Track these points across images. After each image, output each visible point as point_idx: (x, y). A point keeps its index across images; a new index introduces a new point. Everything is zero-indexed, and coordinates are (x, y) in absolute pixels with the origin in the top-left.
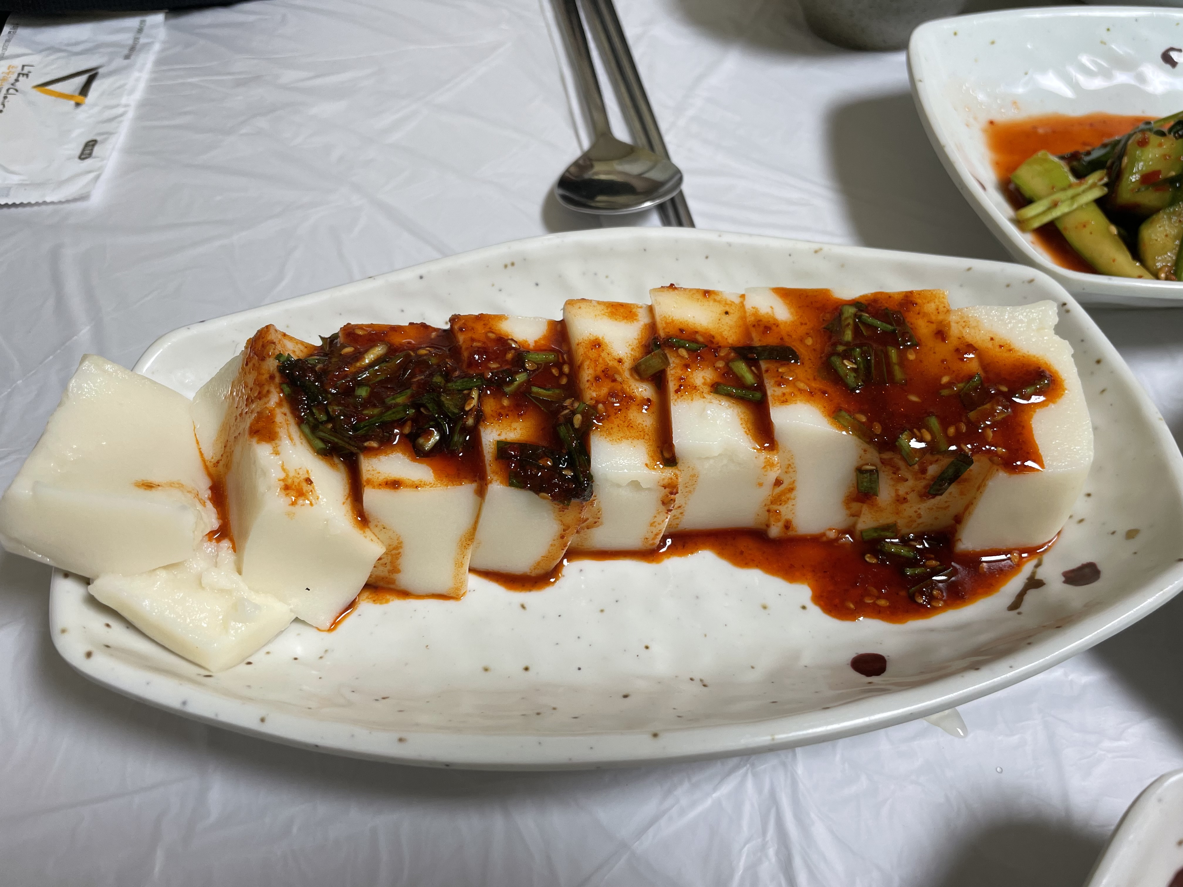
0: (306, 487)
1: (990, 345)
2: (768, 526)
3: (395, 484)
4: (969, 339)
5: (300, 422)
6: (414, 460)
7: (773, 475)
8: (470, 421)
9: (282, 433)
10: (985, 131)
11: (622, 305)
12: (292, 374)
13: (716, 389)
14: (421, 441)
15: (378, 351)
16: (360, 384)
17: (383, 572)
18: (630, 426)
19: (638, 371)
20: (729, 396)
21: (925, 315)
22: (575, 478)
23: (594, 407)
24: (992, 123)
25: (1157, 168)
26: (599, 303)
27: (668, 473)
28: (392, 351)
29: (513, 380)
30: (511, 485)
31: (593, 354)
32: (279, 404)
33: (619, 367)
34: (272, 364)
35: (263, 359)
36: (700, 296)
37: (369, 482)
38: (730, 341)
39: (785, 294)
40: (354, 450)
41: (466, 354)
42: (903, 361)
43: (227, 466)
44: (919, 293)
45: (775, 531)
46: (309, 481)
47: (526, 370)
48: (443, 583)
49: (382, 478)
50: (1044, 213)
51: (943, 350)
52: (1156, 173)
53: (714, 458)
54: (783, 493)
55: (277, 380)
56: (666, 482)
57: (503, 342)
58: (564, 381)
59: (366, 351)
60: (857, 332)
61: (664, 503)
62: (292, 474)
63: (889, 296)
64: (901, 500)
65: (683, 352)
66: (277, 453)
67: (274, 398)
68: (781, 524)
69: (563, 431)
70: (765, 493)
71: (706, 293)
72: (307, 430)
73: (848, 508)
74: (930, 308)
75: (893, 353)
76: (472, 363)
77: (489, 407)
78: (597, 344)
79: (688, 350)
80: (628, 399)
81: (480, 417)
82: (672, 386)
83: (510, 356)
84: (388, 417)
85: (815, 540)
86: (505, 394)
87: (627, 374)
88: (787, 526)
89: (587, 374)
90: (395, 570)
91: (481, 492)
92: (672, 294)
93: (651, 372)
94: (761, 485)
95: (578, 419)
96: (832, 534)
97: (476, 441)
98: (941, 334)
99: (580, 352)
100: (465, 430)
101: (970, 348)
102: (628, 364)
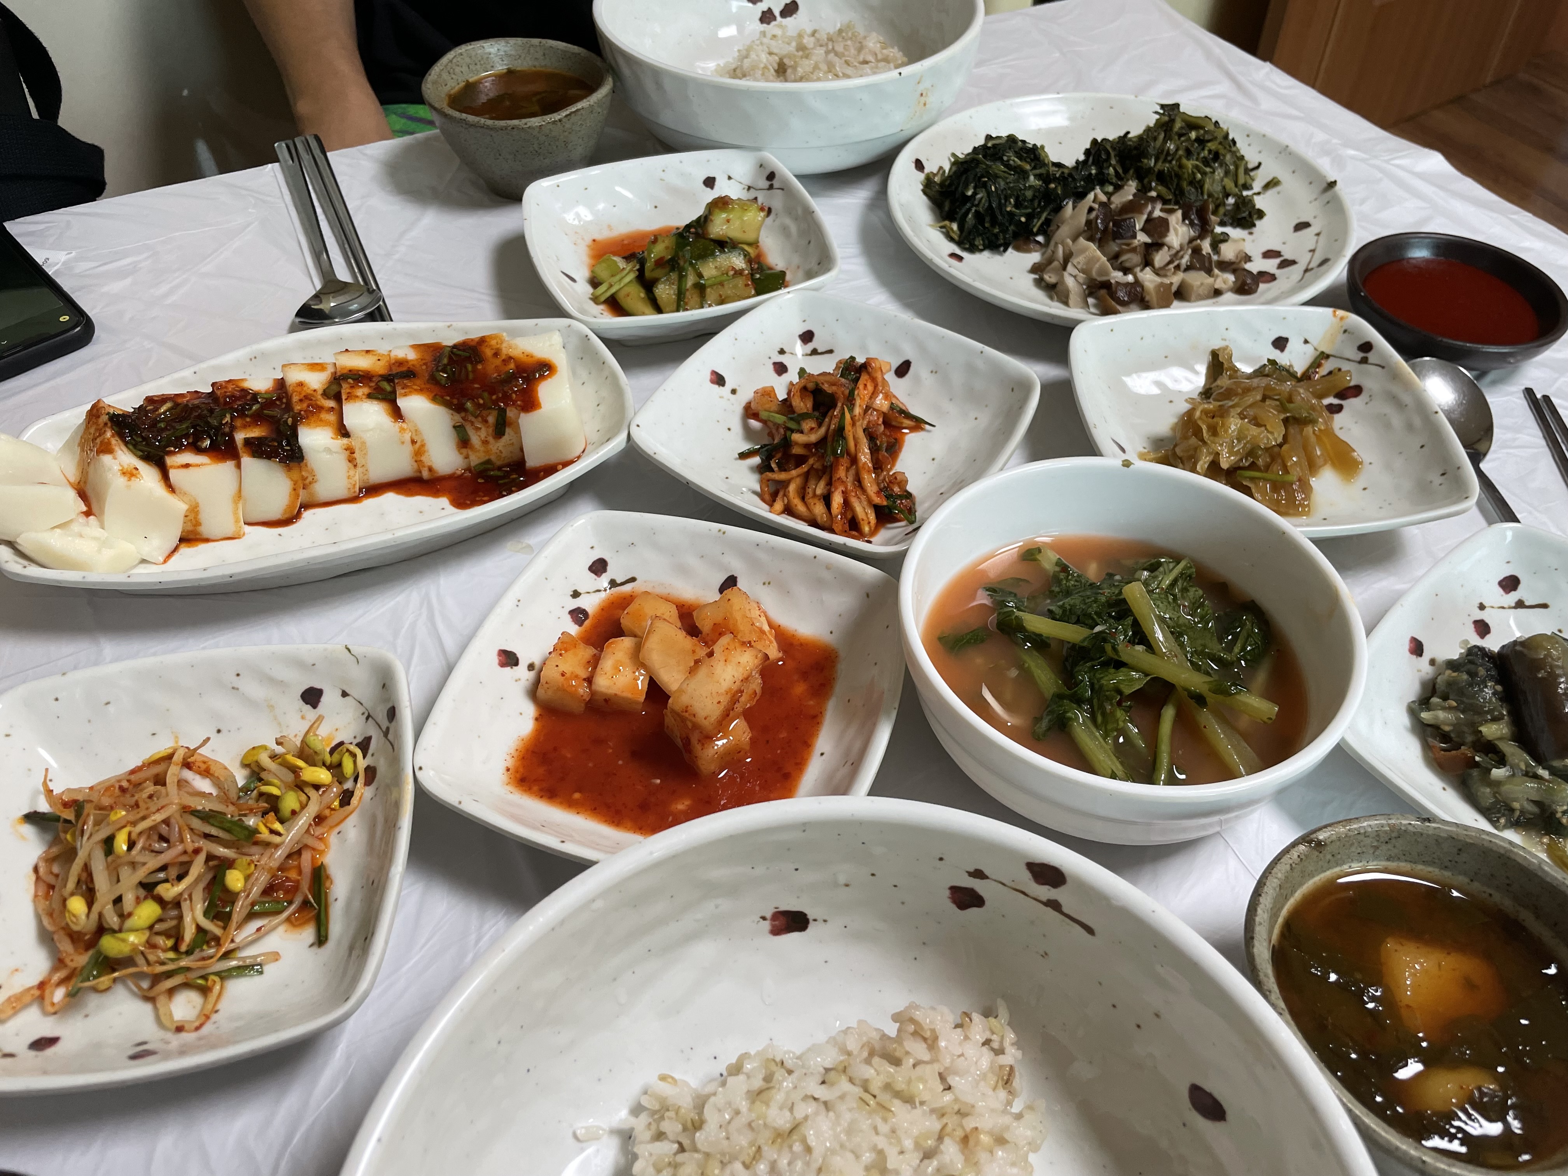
0: (135, 472)
1: (522, 356)
2: (420, 472)
3: (187, 466)
4: (511, 355)
5: (126, 444)
6: (197, 454)
7: (407, 437)
8: (227, 430)
9: (117, 448)
10: (588, 246)
11: (317, 364)
12: (118, 420)
13: (370, 396)
14: (199, 443)
15: (168, 405)
16: (160, 422)
17: (190, 527)
18: (321, 420)
19: (326, 394)
20: (377, 399)
21: (490, 346)
22: (291, 450)
23: (300, 413)
24: (594, 240)
25: (662, 255)
26: (303, 364)
27: (345, 441)
28: (176, 405)
29: (251, 409)
30: (254, 457)
31: (299, 389)
32: (113, 436)
33: (314, 394)
34: (105, 418)
35: (99, 417)
36: (364, 353)
37: (171, 467)
38: (380, 373)
39: (415, 347)
40: (162, 454)
41: (222, 400)
42: (475, 371)
43: (85, 482)
44: (488, 336)
45: (425, 474)
46: (136, 469)
47: (258, 402)
48: (230, 530)
49: (179, 464)
50: (606, 291)
51: (498, 362)
52: (662, 259)
53: (371, 430)
54: (419, 448)
55: (109, 425)
56: (345, 447)
57: (245, 391)
58: (284, 406)
59: (162, 406)
60: (450, 358)
61: (350, 461)
62: (126, 467)
63: (472, 340)
64: (485, 442)
65: (350, 381)
66: (115, 458)
67: (109, 434)
68: (426, 469)
69: (282, 428)
70: (408, 449)
71: (368, 352)
72: (131, 447)
73: (461, 454)
74: (493, 342)
75: (469, 367)
76: (226, 403)
77: (238, 423)
78: (301, 384)
79: (353, 379)
80: (320, 408)
81: (233, 428)
82: (344, 397)
83: (249, 397)
84: (178, 434)
85: (451, 477)
86: (247, 416)
87: (319, 397)
88: (430, 469)
89: (295, 398)
90: (198, 524)
91: (239, 466)
92: (347, 354)
93: (332, 393)
94: (403, 443)
95: (290, 421)
96: (459, 473)
97: (232, 440)
98: (496, 354)
99: (290, 389)
100: (225, 435)
101: (511, 358)
102: (320, 392)
